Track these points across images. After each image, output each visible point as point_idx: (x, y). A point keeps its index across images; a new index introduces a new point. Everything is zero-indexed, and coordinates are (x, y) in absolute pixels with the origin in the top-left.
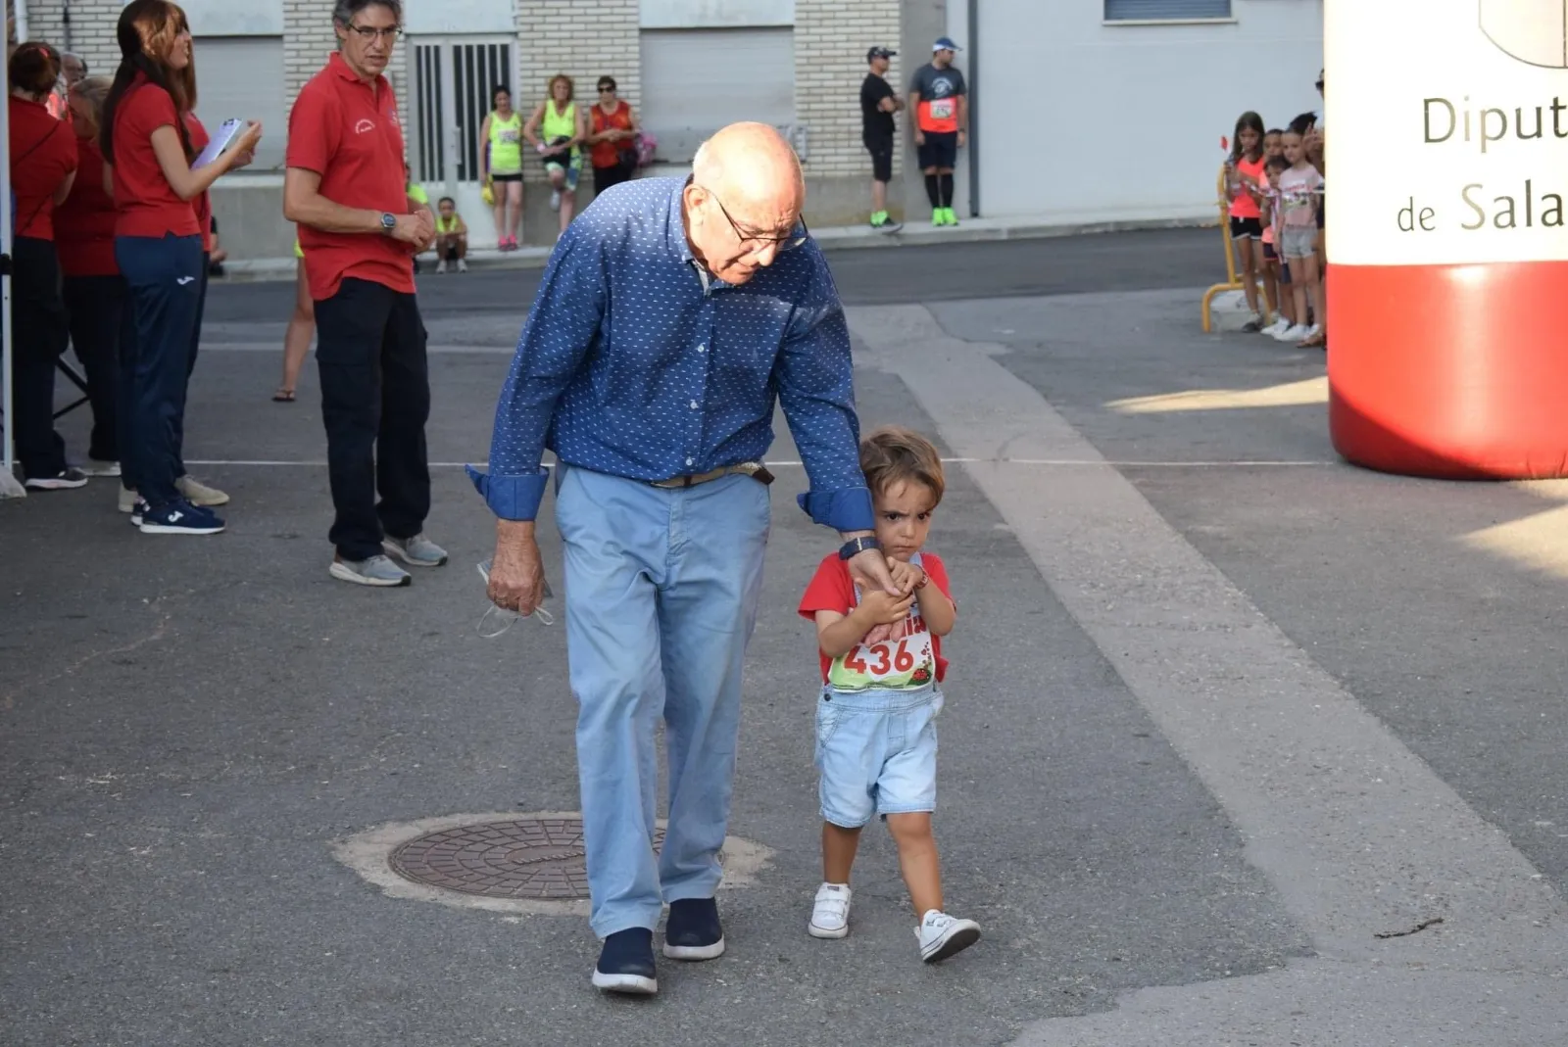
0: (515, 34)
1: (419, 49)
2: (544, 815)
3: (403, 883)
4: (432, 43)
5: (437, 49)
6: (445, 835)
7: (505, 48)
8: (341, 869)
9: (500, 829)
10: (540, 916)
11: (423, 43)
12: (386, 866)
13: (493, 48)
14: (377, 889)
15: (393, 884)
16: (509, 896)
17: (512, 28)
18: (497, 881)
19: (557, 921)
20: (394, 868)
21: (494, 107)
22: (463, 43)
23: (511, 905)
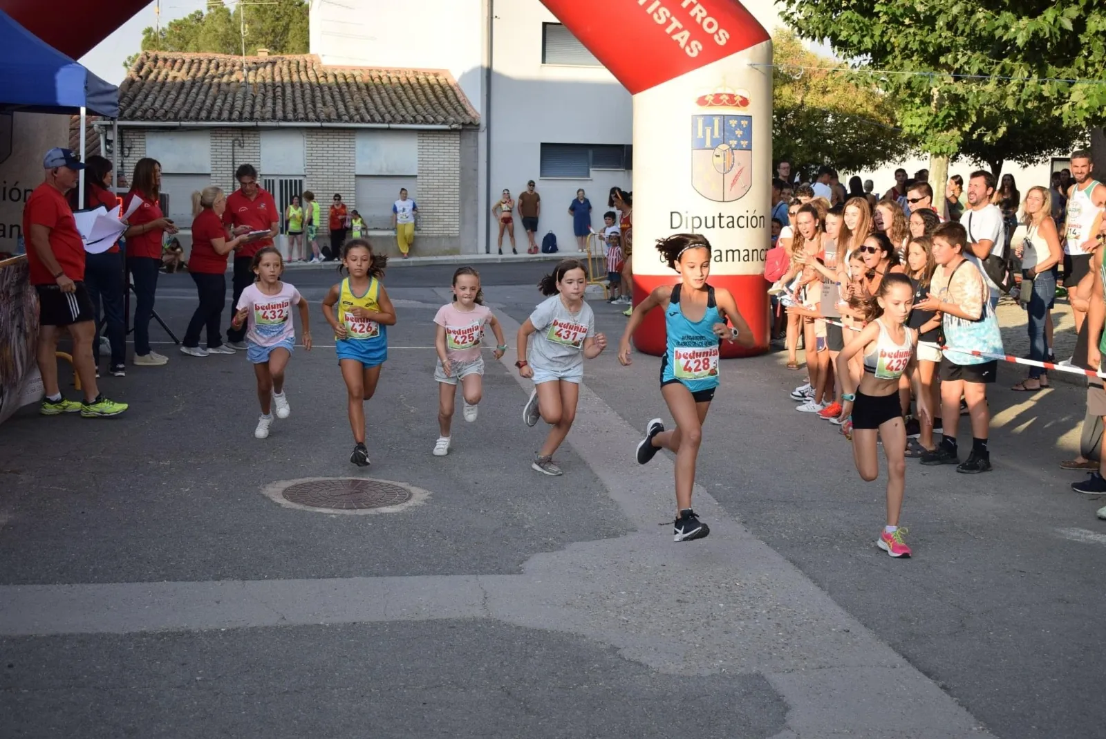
0: (305, 176)
1: (266, 180)
2: (341, 478)
3: (289, 503)
4: (271, 178)
5: (273, 181)
6: (303, 485)
7: (300, 181)
8: (264, 497)
9: (325, 483)
10: (343, 515)
11: (268, 178)
12: (282, 496)
13: (296, 181)
14: (279, 505)
15: (284, 502)
16: (331, 507)
17: (304, 173)
18: (327, 502)
19: (350, 517)
20: (285, 497)
21: (291, 203)
22: (284, 179)
23: (331, 511)
